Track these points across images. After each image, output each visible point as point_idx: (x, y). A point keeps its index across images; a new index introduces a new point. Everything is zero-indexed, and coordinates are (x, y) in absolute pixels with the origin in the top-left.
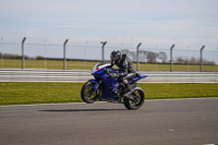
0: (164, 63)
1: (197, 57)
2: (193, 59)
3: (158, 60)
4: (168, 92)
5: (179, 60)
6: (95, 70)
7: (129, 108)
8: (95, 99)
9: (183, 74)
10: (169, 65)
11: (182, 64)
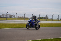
0: (14, 18)
1: (23, 16)
2: (22, 17)
3: (13, 17)
4: (15, 26)
5: (19, 17)
6: (29, 21)
7: (36, 29)
8: (29, 28)
9: (20, 21)
10: (16, 19)
11: (19, 18)
